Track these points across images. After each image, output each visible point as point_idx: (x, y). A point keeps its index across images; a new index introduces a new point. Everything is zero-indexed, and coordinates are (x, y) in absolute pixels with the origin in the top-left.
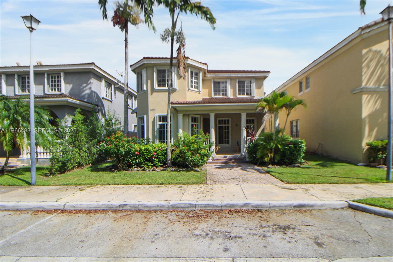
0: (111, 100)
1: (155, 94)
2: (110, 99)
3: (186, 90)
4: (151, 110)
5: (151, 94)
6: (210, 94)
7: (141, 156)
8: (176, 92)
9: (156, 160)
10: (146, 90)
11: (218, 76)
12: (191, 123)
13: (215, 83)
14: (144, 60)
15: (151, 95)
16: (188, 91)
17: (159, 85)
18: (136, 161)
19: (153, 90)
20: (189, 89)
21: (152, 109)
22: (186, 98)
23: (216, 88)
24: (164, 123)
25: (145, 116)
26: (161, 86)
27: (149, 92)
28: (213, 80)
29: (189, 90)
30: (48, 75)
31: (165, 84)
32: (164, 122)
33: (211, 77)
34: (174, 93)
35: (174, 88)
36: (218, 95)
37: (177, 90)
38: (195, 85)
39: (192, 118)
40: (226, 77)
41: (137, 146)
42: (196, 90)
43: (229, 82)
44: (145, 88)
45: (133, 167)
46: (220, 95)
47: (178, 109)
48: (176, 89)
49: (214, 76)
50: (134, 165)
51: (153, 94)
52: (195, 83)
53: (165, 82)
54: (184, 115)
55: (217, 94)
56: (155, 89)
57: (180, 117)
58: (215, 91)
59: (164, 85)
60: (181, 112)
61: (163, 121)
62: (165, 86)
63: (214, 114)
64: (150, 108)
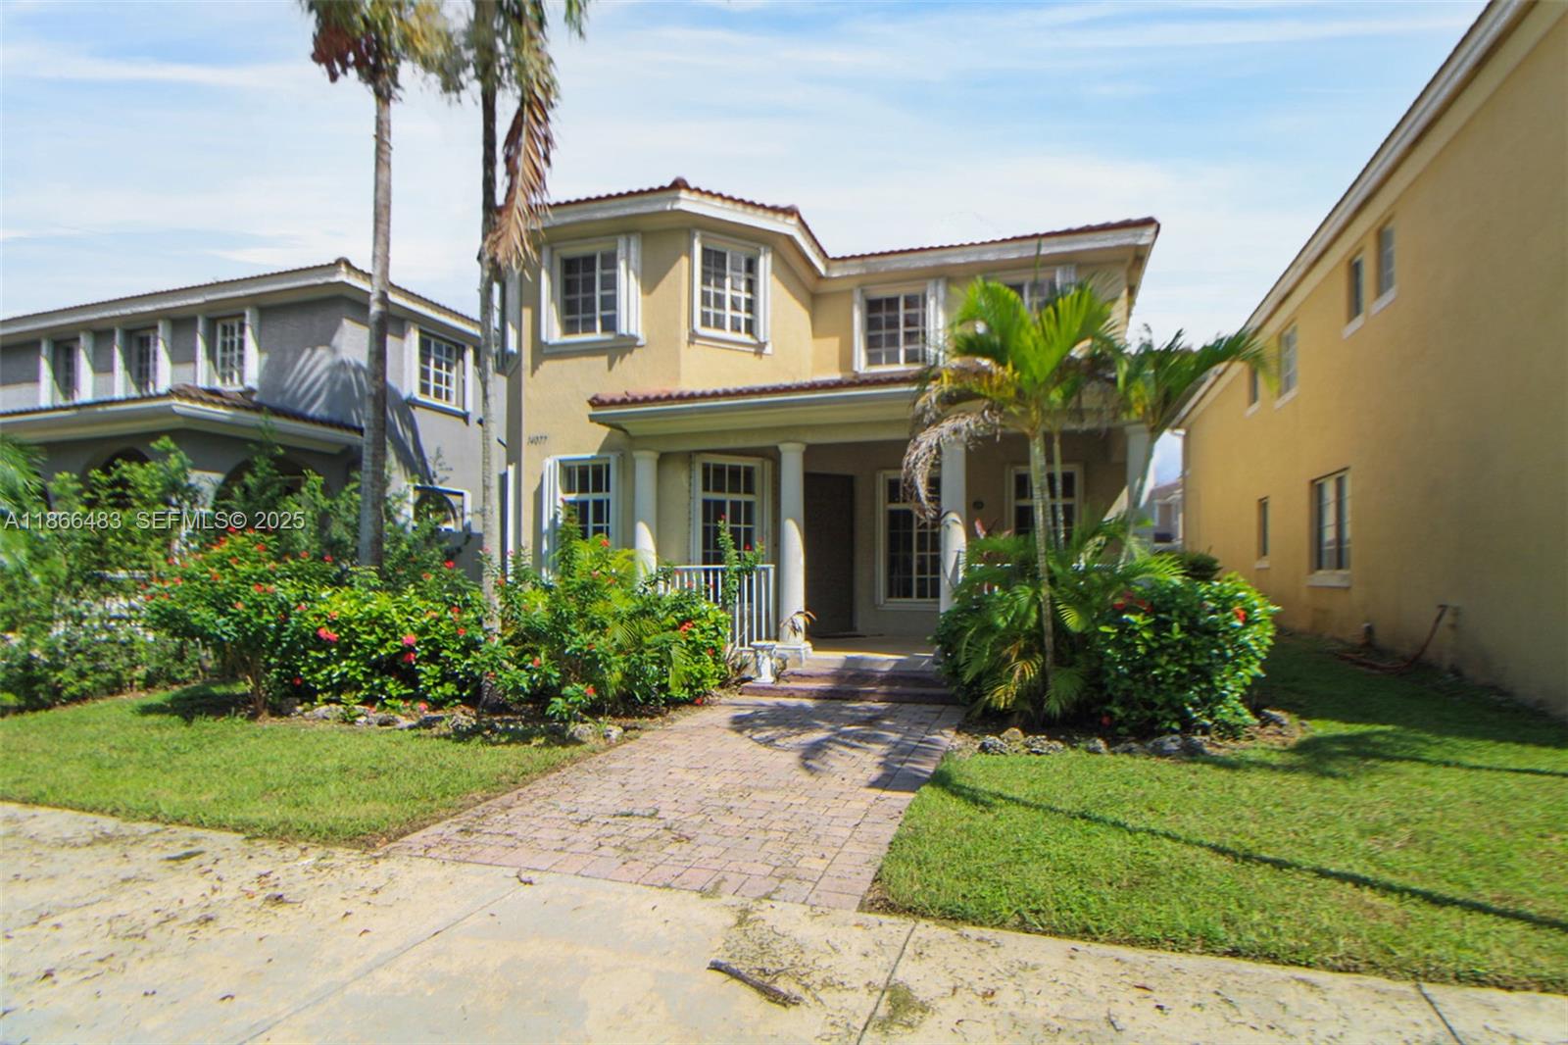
0: (460, 410)
1: (548, 367)
2: (457, 405)
3: (678, 340)
4: (533, 441)
5: (534, 368)
6: (846, 360)
7: (351, 650)
8: (636, 351)
9: (428, 672)
10: (514, 350)
11: (883, 270)
12: (700, 495)
13: (873, 306)
15: (532, 373)
16: (691, 342)
17: (569, 327)
18: (329, 676)
19: (543, 352)
20: (693, 336)
21: (534, 434)
22: (677, 376)
23: (879, 328)
24: (584, 497)
25: (511, 470)
26: (577, 332)
27: (527, 361)
28: (863, 291)
29: (697, 341)
30: (211, 323)
31: (593, 321)
32: (587, 491)
33: (849, 277)
34: (628, 356)
35: (623, 336)
36: (888, 362)
37: (639, 343)
38: (736, 314)
39: (706, 468)
40: (917, 269)
41: (339, 604)
42: (744, 337)
43: (941, 294)
44: (512, 346)
45: (320, 697)
46: (897, 362)
47: (634, 428)
48: (635, 339)
49: (864, 271)
50: (325, 690)
51: (540, 367)
52: (735, 307)
53: (594, 310)
54: (663, 459)
55: (884, 358)
56: (546, 343)
57: (645, 465)
58: (872, 342)
59: (589, 327)
60: (649, 440)
61: (584, 489)
62: (594, 330)
63: (801, 447)
64: (528, 431)
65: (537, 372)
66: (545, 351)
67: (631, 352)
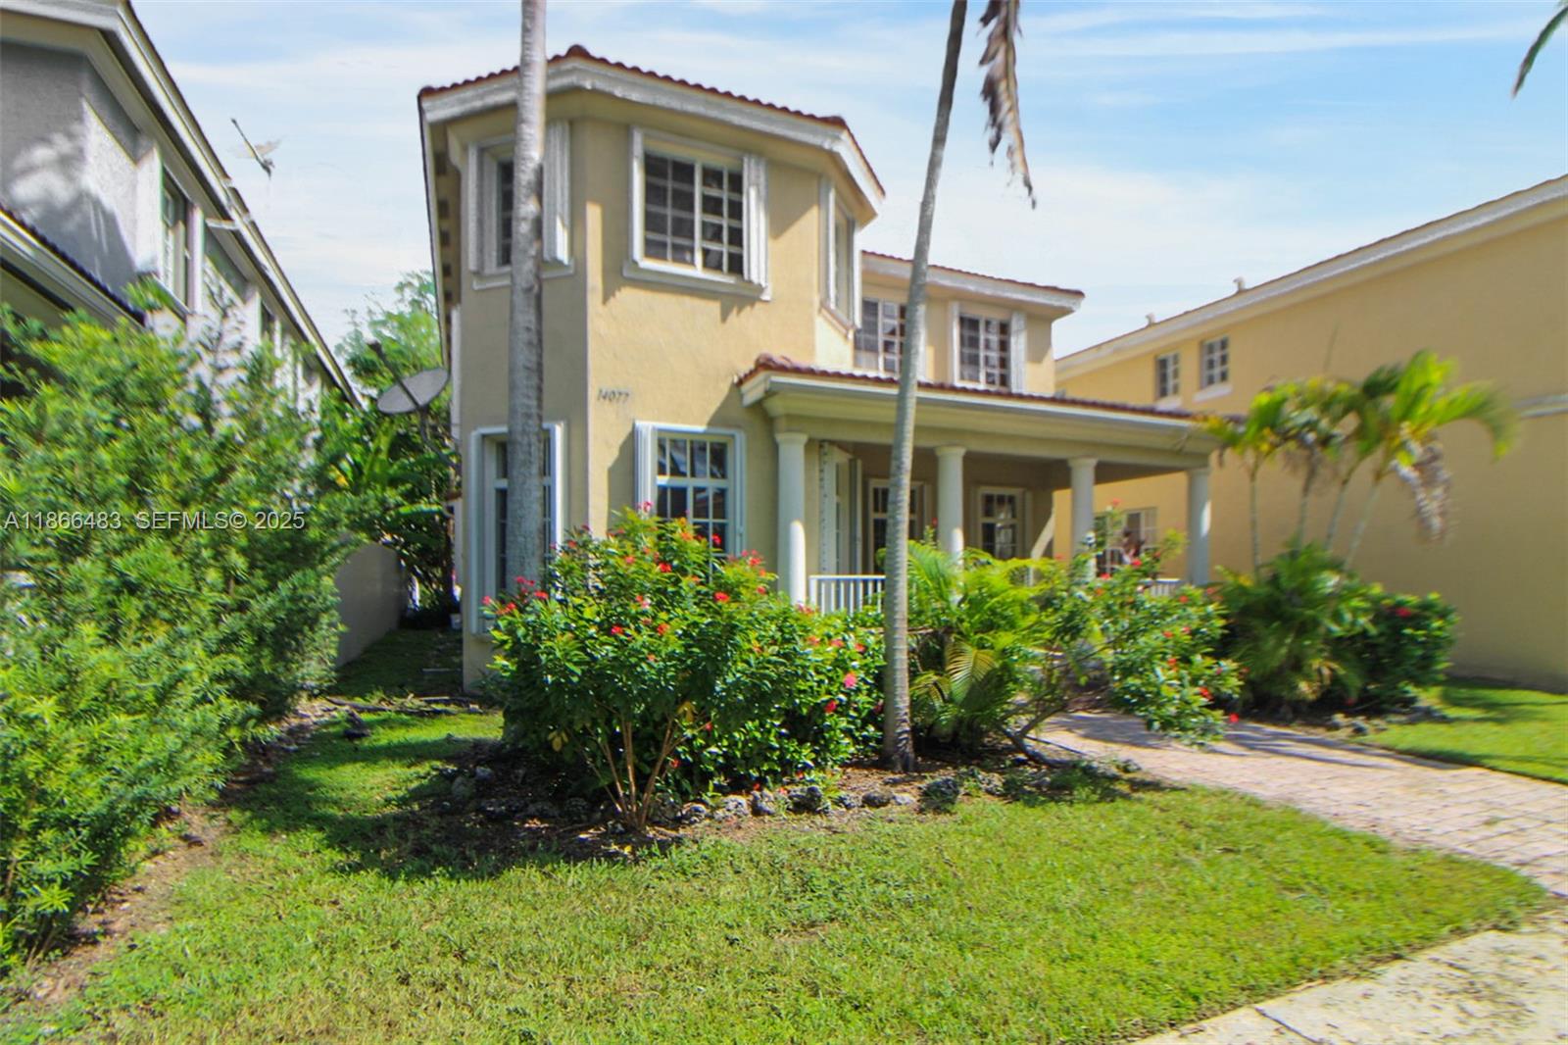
1: (627, 295)
3: (811, 303)
4: (607, 396)
5: (609, 294)
8: (758, 306)
10: (566, 261)
11: (887, 274)
14: (577, 63)
15: (605, 300)
16: (819, 311)
17: (654, 249)
19: (620, 272)
21: (605, 386)
24: (679, 482)
25: (559, 432)
26: (663, 257)
27: (594, 278)
29: (823, 311)
31: (692, 250)
34: (748, 308)
35: (750, 283)
37: (766, 297)
42: (840, 314)
44: (562, 252)
48: (760, 289)
51: (618, 294)
53: (692, 237)
54: (812, 445)
55: (866, 362)
56: (632, 267)
57: (793, 451)
59: (682, 254)
60: (796, 421)
62: (692, 263)
63: (962, 453)
64: (597, 381)
65: (612, 300)
66: (626, 274)
67: (752, 305)
